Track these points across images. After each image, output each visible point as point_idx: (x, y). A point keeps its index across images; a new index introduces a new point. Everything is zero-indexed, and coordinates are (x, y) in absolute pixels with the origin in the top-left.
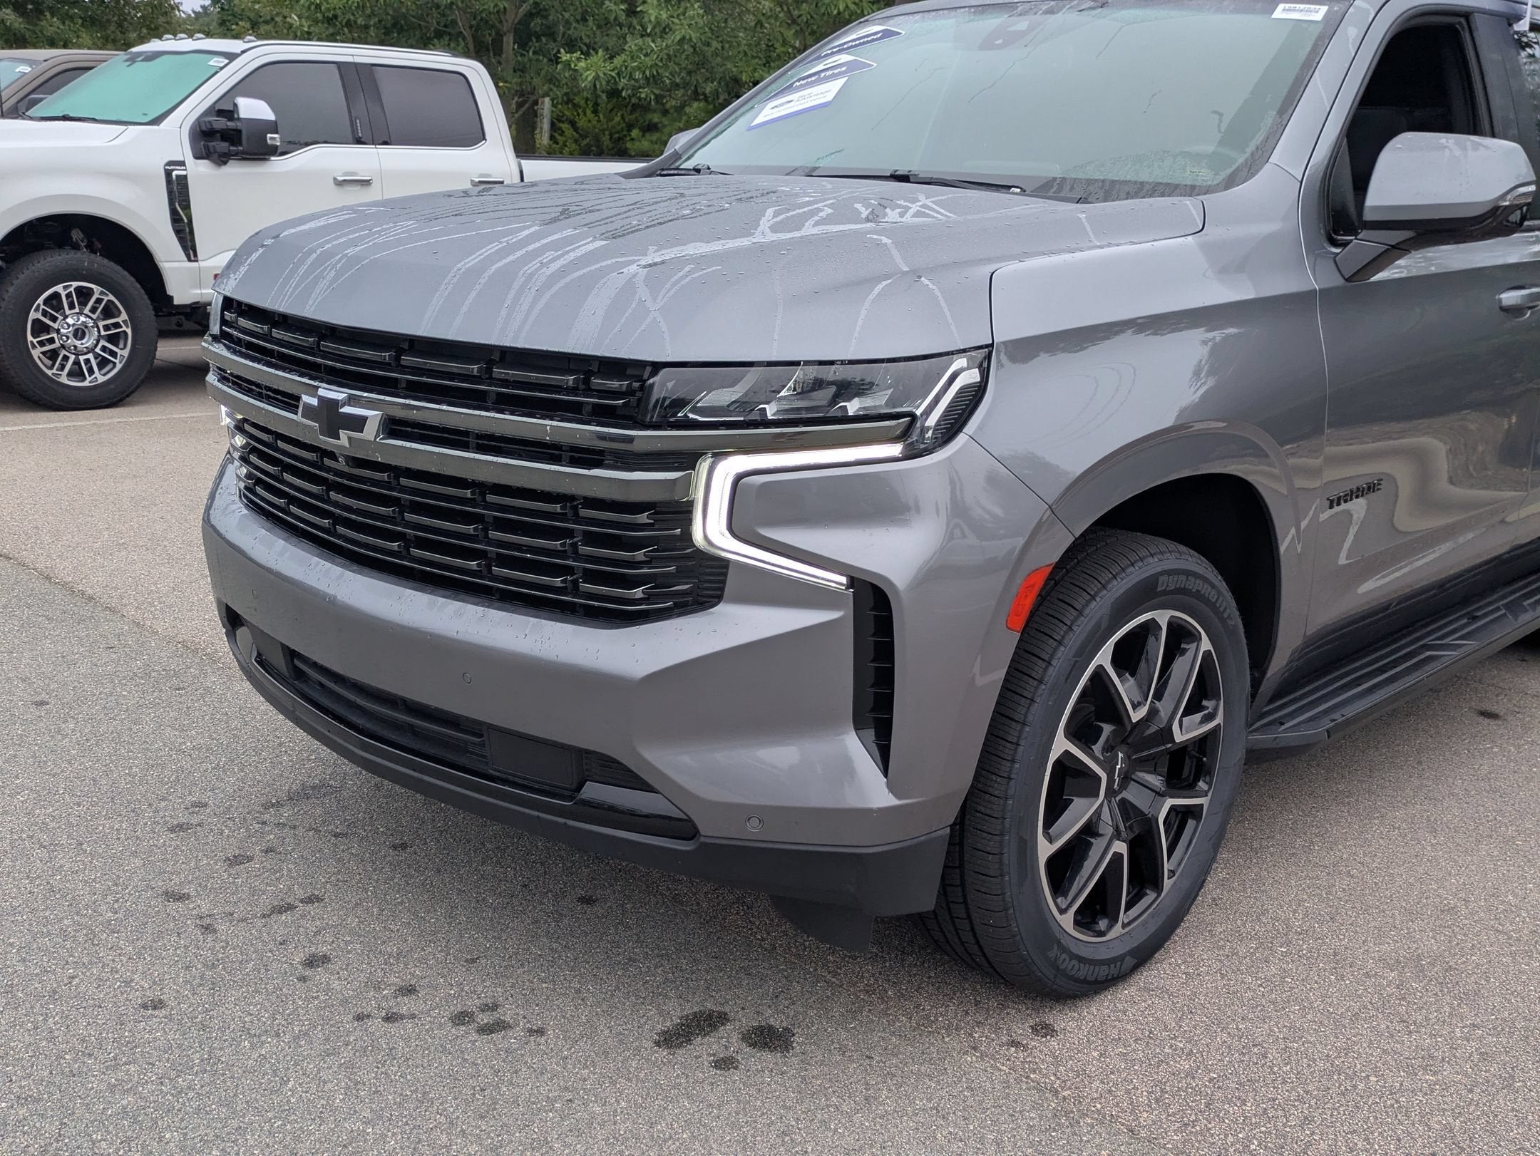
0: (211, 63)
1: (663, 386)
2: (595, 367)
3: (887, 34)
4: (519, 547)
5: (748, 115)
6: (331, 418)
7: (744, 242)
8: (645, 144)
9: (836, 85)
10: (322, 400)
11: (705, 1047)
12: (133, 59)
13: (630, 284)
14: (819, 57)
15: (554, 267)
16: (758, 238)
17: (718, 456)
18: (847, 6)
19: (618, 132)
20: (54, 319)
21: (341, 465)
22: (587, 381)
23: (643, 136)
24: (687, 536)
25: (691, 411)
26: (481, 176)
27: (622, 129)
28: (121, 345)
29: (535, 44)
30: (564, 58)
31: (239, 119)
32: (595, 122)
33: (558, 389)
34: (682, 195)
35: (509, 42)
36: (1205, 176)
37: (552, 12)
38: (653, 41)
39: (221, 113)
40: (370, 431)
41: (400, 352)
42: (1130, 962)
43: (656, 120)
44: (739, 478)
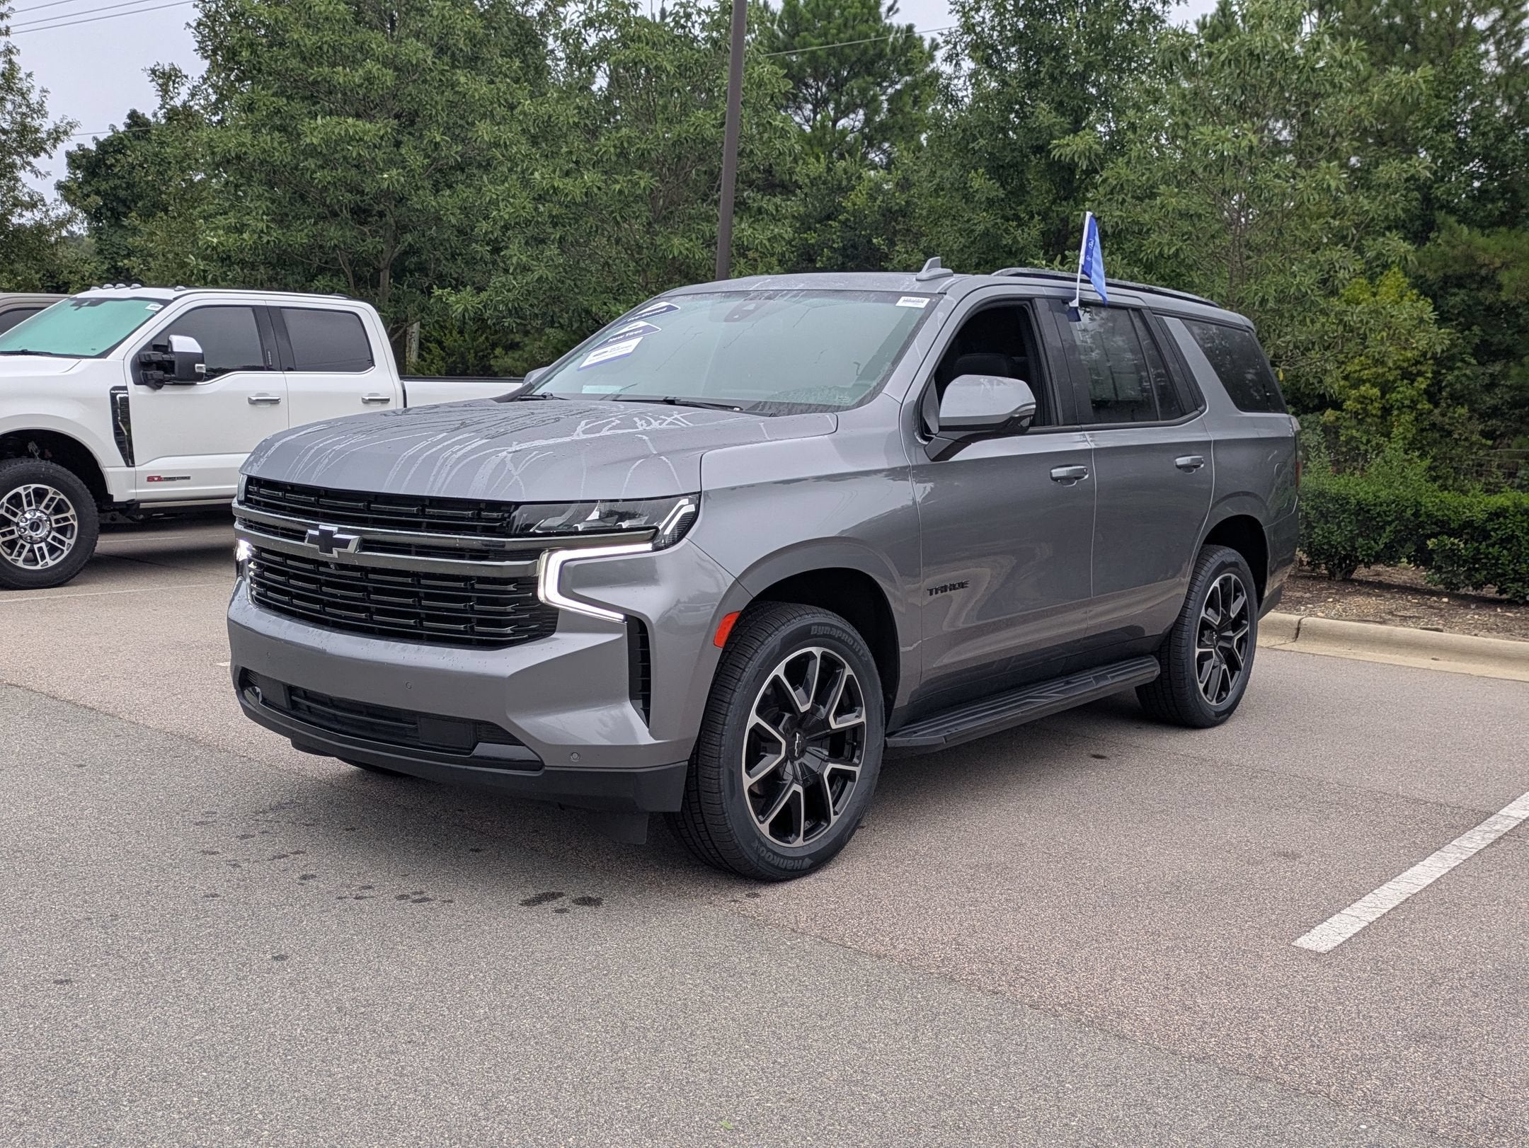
0: (148, 308)
1: (520, 516)
2: (482, 506)
3: (670, 308)
4: (439, 609)
5: (578, 360)
6: (327, 541)
7: (567, 439)
8: (508, 361)
9: (635, 342)
10: (322, 532)
11: (549, 906)
12: (79, 304)
13: (503, 460)
14: (626, 322)
15: (460, 454)
16: (575, 438)
17: (552, 551)
18: (681, 252)
19: (482, 351)
20: (15, 515)
21: (332, 570)
22: (479, 514)
23: (506, 354)
24: (535, 596)
25: (537, 528)
26: (370, 395)
27: (486, 349)
28: (68, 536)
29: (408, 279)
30: (437, 293)
31: (172, 352)
32: (460, 342)
33: (463, 519)
34: (533, 413)
35: (385, 277)
36: (848, 400)
37: (425, 252)
38: (515, 279)
39: (156, 348)
40: (352, 548)
41: (370, 502)
42: (808, 862)
43: (518, 340)
44: (564, 562)
